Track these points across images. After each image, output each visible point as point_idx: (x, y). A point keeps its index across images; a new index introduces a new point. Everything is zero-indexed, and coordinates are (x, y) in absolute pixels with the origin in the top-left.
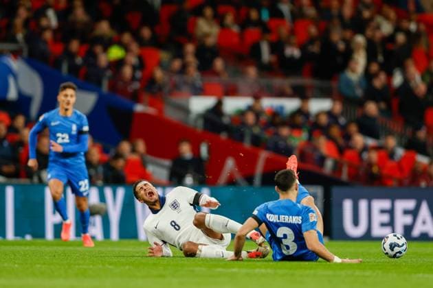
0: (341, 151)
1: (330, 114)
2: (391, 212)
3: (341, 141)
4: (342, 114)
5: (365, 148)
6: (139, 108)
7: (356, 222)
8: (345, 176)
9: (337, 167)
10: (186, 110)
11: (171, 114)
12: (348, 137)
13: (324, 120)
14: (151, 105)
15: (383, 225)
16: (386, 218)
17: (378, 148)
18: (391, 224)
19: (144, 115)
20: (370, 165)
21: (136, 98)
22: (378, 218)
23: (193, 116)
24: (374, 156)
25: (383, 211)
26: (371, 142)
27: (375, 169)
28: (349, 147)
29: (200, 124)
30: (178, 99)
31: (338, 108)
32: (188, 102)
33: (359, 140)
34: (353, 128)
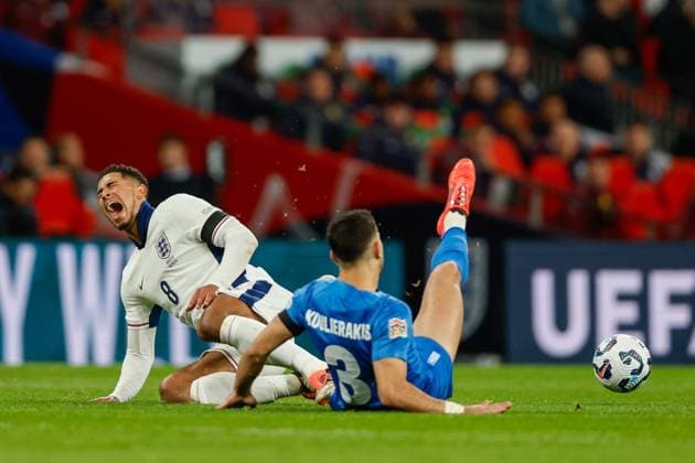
0: (527, 159)
1: (500, 74)
2: (642, 299)
3: (527, 138)
4: (530, 75)
5: (583, 154)
6: (68, 63)
7: (562, 322)
8: (535, 217)
9: (519, 197)
10: (174, 68)
11: (140, 77)
12: (542, 128)
13: (487, 88)
14: (95, 55)
15: (623, 328)
16: (629, 312)
17: (609, 154)
18: (641, 326)
19: (78, 79)
20: (593, 192)
21: (60, 39)
22: (613, 313)
23: (188, 83)
24: (602, 172)
25: (623, 297)
26: (595, 140)
27: (605, 202)
28: (546, 152)
29: (207, 98)
30: (157, 44)
31: (520, 62)
32: (179, 51)
33: (568, 135)
34: (555, 108)
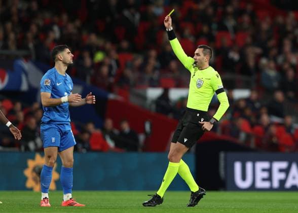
0: (252, 126)
1: (247, 100)
3: (253, 119)
4: (258, 100)
6: (112, 96)
11: (134, 101)
12: (258, 116)
13: (242, 104)
14: (120, 94)
15: (264, 180)
20: (271, 136)
23: (149, 102)
24: (273, 130)
31: (255, 96)
32: (145, 92)
33: (265, 119)
34: (264, 110)
